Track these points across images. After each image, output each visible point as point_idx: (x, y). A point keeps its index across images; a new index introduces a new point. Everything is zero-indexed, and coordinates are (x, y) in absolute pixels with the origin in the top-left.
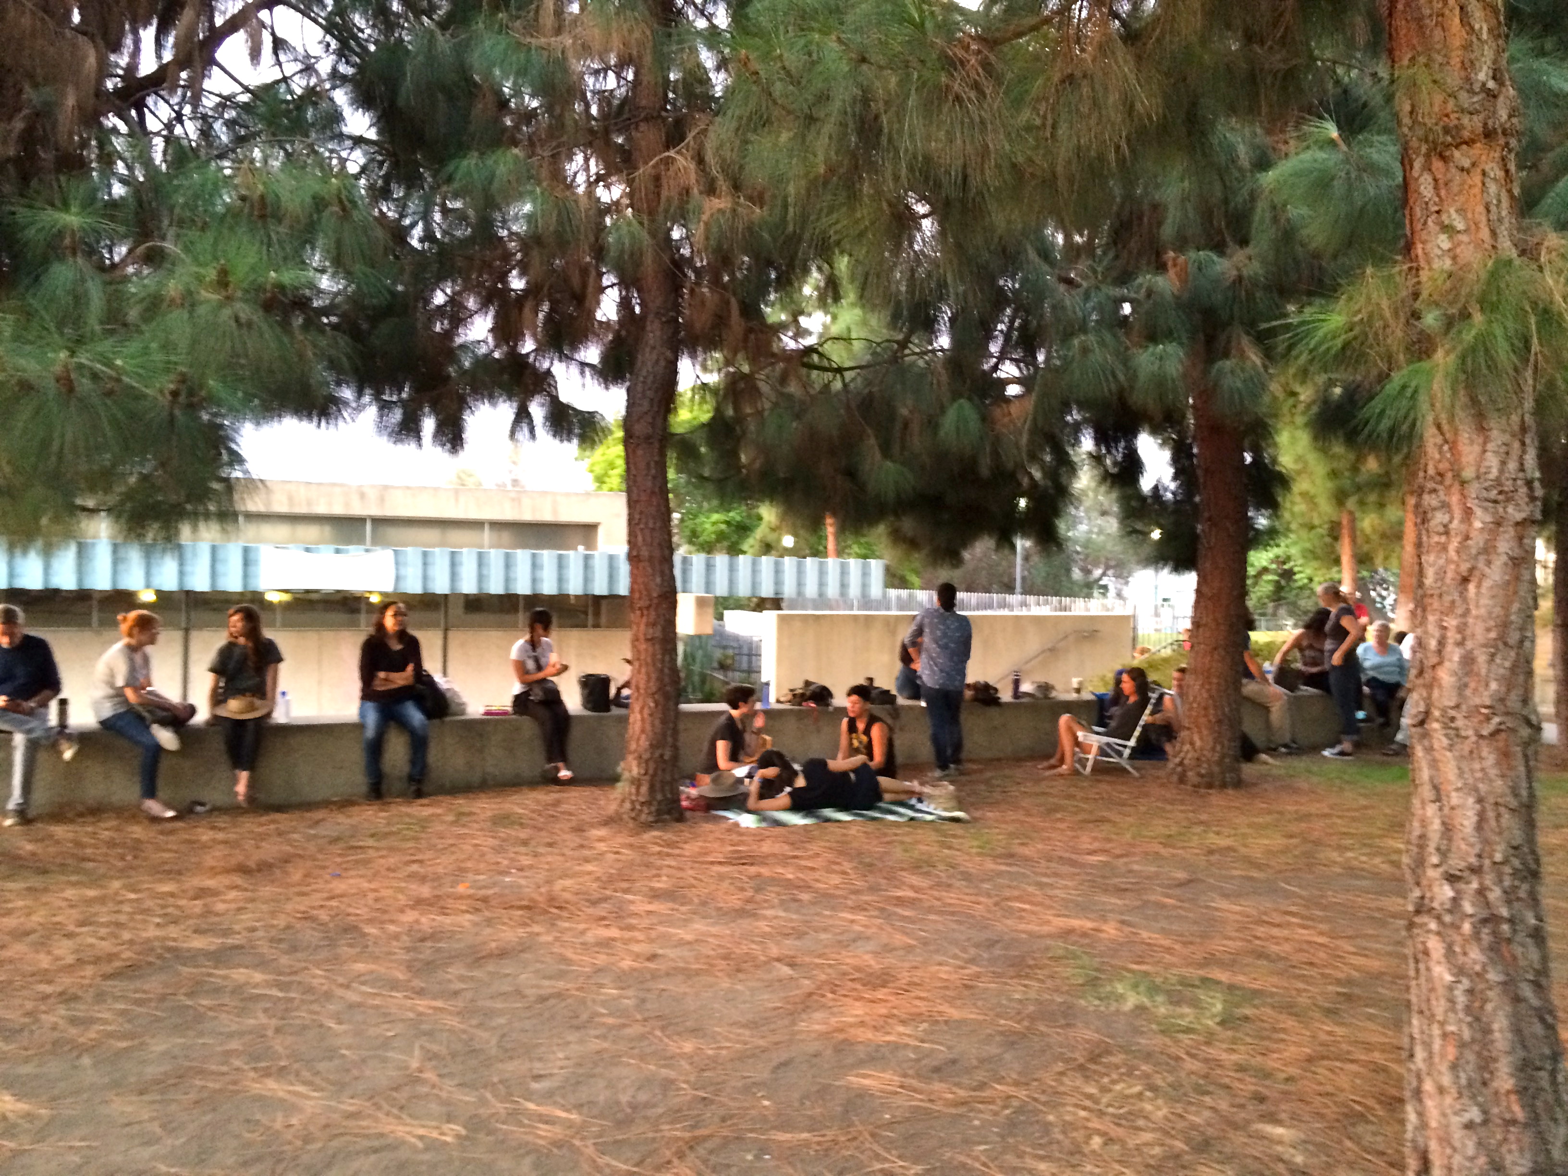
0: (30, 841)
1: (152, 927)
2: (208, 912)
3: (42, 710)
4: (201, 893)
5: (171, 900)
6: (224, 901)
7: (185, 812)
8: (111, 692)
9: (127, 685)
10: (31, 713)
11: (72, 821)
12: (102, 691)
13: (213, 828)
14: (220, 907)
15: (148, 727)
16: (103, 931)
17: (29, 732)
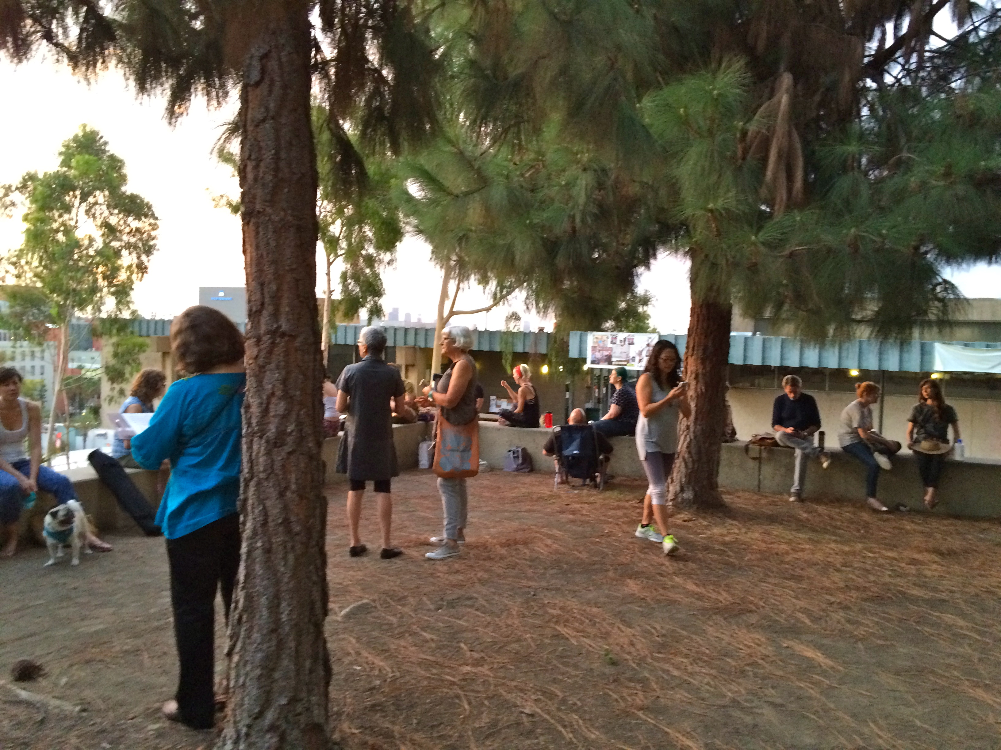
0: (805, 512)
1: (887, 577)
2: (920, 575)
3: (810, 437)
4: (914, 562)
5: (895, 562)
6: (930, 570)
7: (894, 509)
8: (850, 430)
9: (860, 427)
10: (805, 438)
11: (826, 504)
12: (844, 430)
13: (913, 522)
14: (929, 573)
15: (871, 454)
16: (857, 572)
17: (803, 449)
